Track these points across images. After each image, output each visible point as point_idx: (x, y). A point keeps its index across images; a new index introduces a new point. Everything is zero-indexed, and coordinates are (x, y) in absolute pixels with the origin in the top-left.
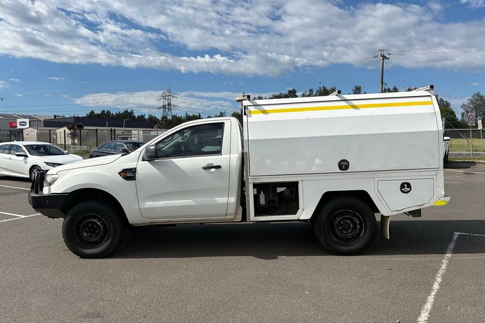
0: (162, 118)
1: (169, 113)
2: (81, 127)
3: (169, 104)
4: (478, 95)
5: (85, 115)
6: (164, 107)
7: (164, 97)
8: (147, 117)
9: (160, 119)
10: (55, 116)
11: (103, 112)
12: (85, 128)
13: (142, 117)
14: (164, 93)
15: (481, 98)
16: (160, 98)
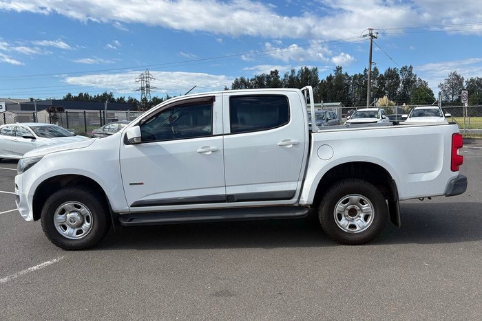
0: (142, 100)
1: (148, 95)
3: (148, 86)
4: (454, 74)
5: (62, 98)
6: (142, 89)
7: (142, 79)
8: (126, 99)
9: (140, 101)
10: (31, 99)
12: (66, 110)
13: (122, 99)
14: (142, 74)
15: (458, 77)
16: (137, 80)
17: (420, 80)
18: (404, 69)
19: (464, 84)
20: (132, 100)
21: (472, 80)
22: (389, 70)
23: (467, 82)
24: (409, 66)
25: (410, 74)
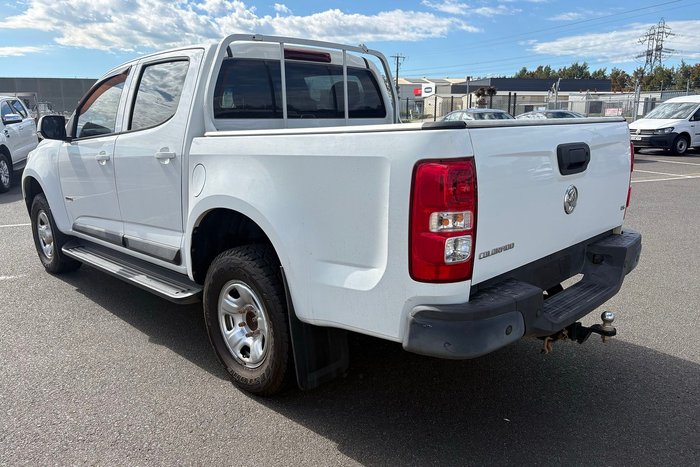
0: (636, 73)
2: (492, 92)
3: (659, 49)
5: (513, 76)
6: (649, 53)
7: (650, 36)
8: (608, 73)
9: (631, 74)
10: (468, 78)
11: (540, 68)
12: (499, 93)
13: (601, 73)
14: (653, 28)
16: (642, 39)
20: (617, 74)
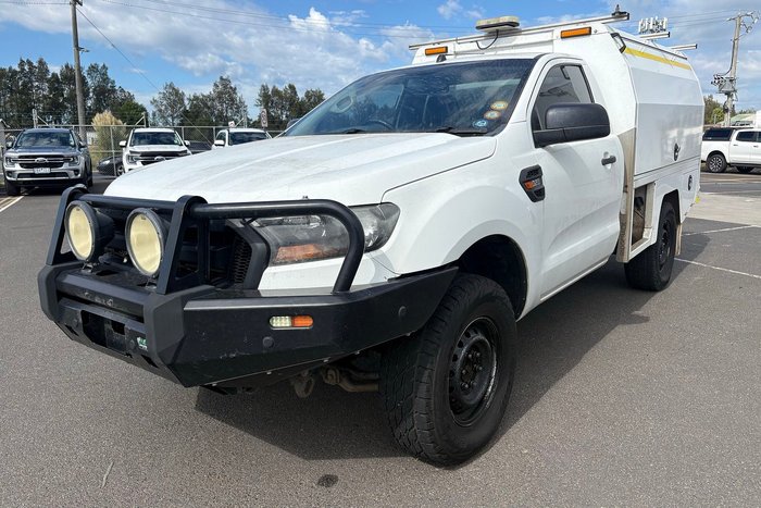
4: (171, 87)
15: (177, 93)
17: (122, 91)
18: (93, 68)
19: (186, 102)
21: (196, 98)
22: (67, 67)
23: (189, 99)
24: (101, 65)
25: (105, 79)
